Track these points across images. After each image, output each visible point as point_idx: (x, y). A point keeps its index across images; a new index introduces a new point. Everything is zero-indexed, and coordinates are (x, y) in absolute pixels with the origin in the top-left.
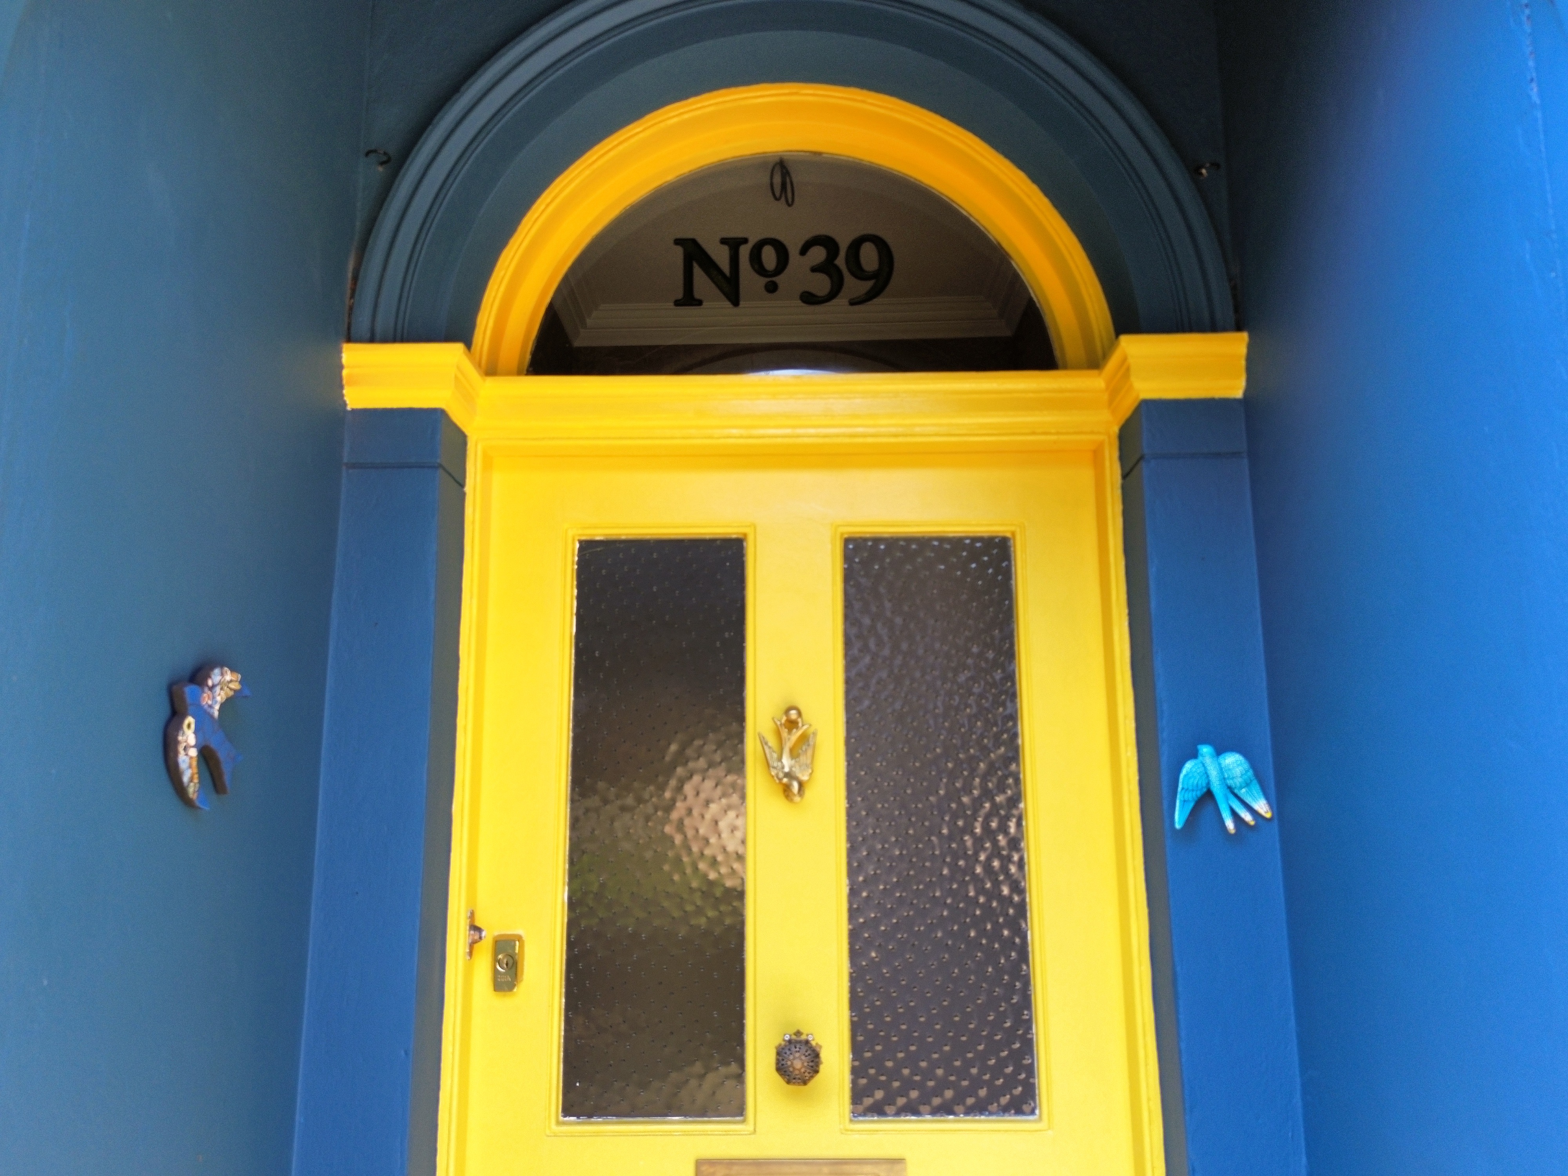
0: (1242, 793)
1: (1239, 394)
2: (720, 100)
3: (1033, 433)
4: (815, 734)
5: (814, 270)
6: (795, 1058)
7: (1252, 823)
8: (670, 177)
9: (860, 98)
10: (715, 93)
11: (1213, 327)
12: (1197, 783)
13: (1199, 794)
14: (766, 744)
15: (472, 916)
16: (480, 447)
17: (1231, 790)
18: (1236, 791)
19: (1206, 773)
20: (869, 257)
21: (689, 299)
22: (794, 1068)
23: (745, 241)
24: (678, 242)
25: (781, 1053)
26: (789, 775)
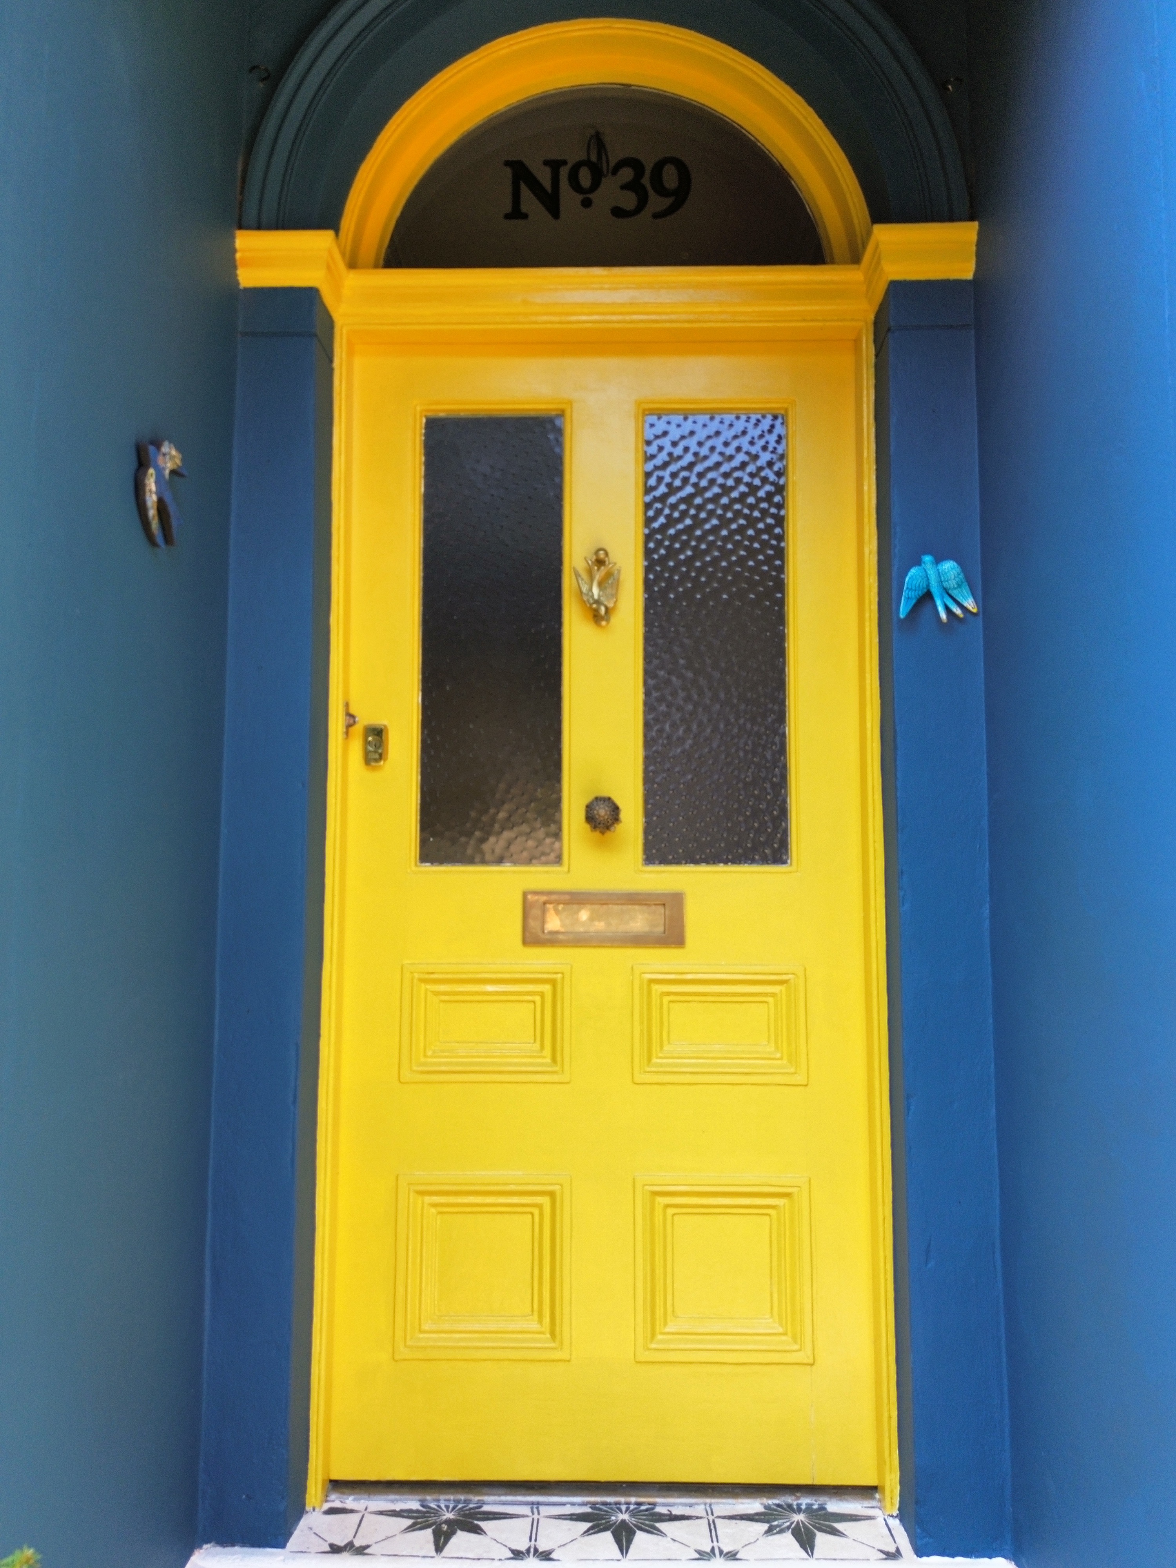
0: (954, 593)
1: (969, 276)
2: (545, 33)
3: (804, 320)
4: (619, 571)
5: (624, 187)
6: (600, 808)
7: (962, 616)
8: (501, 106)
9: (663, 31)
10: (540, 27)
11: (951, 217)
12: (919, 585)
13: (920, 593)
14: (580, 576)
15: (347, 705)
16: (344, 331)
17: (947, 592)
18: (950, 592)
19: (927, 577)
20: (670, 176)
21: (516, 213)
22: (599, 815)
23: (564, 162)
24: (507, 163)
25: (589, 808)
26: (598, 602)
